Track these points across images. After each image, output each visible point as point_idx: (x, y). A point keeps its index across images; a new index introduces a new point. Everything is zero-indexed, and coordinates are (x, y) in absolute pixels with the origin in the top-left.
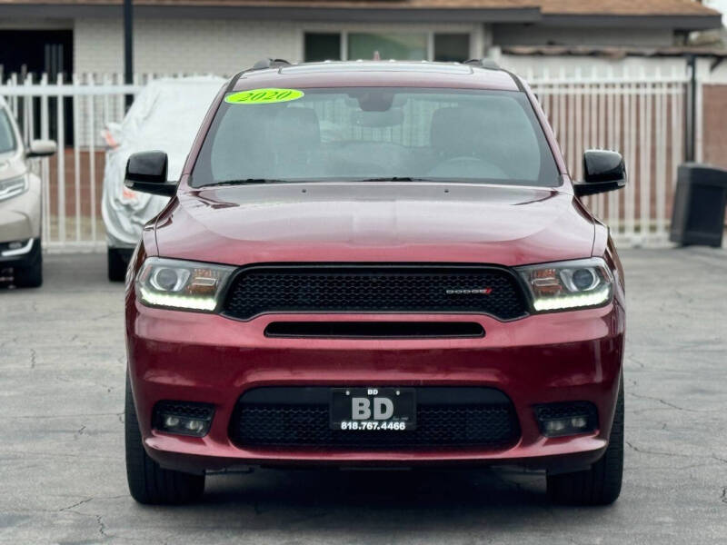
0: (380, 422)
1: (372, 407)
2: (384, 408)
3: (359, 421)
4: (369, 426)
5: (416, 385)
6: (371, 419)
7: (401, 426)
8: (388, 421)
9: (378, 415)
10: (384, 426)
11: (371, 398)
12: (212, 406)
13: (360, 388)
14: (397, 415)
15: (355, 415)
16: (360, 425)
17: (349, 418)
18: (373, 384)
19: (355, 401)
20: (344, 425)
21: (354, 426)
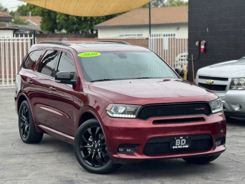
0: (182, 146)
1: (180, 142)
2: (183, 142)
3: (177, 146)
4: (180, 147)
5: (192, 135)
6: (180, 145)
7: (187, 146)
8: (184, 145)
9: (182, 144)
10: (183, 147)
11: (181, 139)
12: (138, 145)
13: (178, 137)
14: (186, 144)
15: (177, 144)
16: (177, 147)
17: (175, 145)
18: (181, 136)
19: (177, 140)
20: (174, 147)
21: (176, 147)
